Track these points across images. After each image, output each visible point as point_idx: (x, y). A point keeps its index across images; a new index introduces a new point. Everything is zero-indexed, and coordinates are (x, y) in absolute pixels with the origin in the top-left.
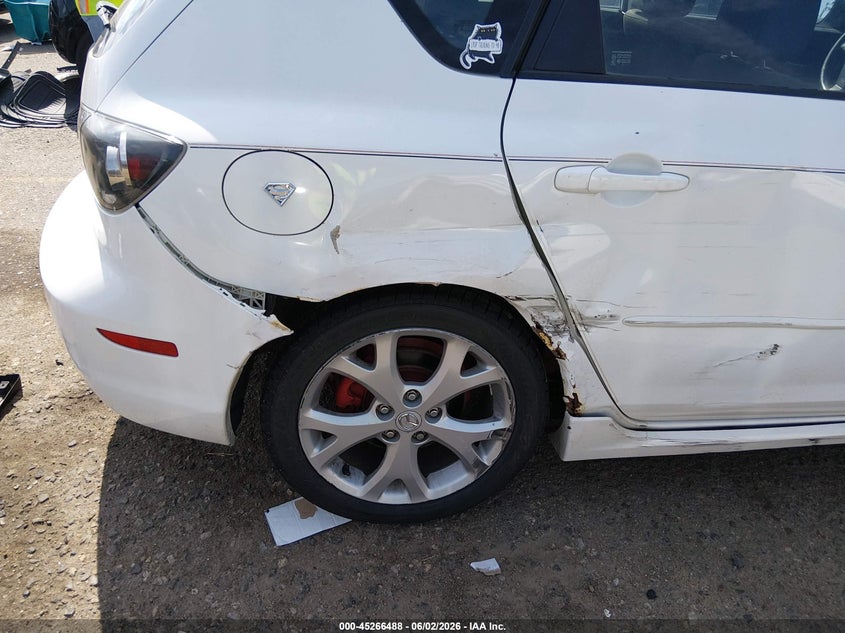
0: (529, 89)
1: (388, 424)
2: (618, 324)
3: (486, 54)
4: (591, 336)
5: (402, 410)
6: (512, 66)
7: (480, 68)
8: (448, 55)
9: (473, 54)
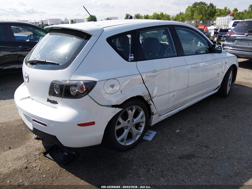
0: (139, 63)
1: (129, 129)
2: (156, 97)
3: (132, 59)
4: (154, 100)
5: (129, 125)
6: (135, 60)
7: (132, 61)
8: (127, 60)
9: (130, 59)
